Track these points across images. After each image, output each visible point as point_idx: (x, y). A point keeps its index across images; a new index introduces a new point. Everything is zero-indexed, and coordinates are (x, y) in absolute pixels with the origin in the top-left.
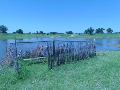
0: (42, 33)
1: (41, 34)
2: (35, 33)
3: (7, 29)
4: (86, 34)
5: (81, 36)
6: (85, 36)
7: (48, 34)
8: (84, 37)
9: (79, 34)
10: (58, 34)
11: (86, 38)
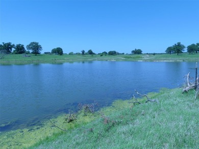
0: (91, 53)
1: (90, 55)
2: (79, 54)
3: (41, 48)
4: (169, 55)
5: (164, 57)
6: (170, 58)
7: (101, 55)
8: (168, 60)
9: (154, 54)
10: (118, 54)
11: (173, 61)
